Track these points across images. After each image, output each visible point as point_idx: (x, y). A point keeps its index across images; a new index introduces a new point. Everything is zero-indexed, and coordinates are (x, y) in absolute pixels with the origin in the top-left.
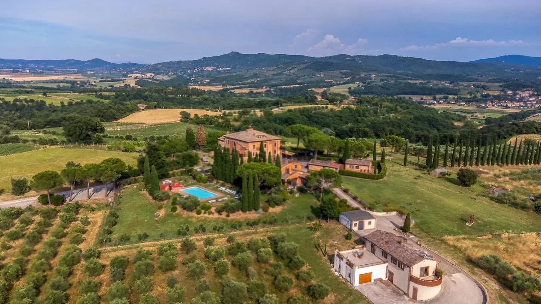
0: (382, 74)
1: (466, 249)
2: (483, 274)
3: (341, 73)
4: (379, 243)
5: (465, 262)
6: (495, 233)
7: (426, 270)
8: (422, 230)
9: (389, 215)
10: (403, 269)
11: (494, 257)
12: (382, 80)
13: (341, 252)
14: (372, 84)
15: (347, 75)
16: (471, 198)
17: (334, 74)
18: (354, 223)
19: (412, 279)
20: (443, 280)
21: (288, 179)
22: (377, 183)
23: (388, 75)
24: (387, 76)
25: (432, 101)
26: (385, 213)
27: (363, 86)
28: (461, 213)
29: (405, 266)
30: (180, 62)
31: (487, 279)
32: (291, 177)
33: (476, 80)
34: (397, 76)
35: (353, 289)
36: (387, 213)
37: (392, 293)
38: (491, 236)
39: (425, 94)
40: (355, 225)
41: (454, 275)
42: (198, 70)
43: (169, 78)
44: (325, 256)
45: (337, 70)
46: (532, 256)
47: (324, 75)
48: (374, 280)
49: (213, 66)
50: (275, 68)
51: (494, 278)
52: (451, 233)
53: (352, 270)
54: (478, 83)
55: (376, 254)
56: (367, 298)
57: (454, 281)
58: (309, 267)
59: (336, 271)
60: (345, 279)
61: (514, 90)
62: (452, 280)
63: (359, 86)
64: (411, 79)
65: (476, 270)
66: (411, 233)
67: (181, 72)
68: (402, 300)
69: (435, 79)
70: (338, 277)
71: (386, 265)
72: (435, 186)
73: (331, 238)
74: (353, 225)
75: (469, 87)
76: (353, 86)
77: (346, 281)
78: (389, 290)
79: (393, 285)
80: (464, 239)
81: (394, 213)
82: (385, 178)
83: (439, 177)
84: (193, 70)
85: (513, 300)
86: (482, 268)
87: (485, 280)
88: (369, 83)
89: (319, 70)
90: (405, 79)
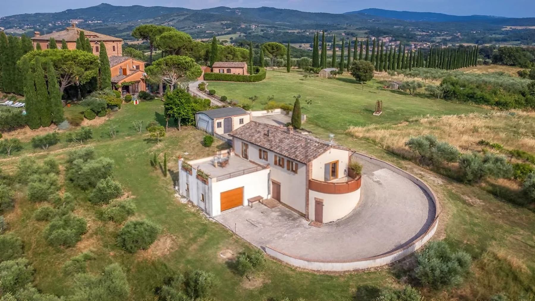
0: (262, 25)
1: (382, 139)
2: (415, 167)
3: (222, 24)
4: (254, 138)
5: (385, 155)
6: (411, 120)
7: (333, 168)
8: (317, 125)
9: (270, 114)
10: (295, 172)
11: (427, 139)
12: (262, 31)
13: (191, 163)
14: (253, 34)
15: (228, 26)
16: (370, 92)
17: (215, 26)
18: (217, 121)
19: (312, 185)
20: (363, 181)
21: (122, 81)
22: (254, 84)
23: (268, 25)
24: (267, 27)
25: (310, 48)
26: (265, 112)
27: (244, 36)
28: (364, 105)
29: (299, 164)
30: (37, 15)
31: (422, 173)
32: (127, 80)
33: (346, 29)
34: (276, 26)
35: (211, 222)
36: (268, 112)
37: (280, 218)
38: (407, 123)
39: (303, 43)
40: (219, 125)
41: (375, 173)
42: (62, 23)
43: (23, 32)
44: (165, 175)
45: (218, 21)
46: (465, 137)
47: (205, 27)
48: (249, 201)
49: (80, 18)
50: (152, 20)
51: (431, 170)
52: (356, 124)
53: (206, 186)
54: (347, 31)
55: (249, 159)
56: (235, 234)
57: (378, 182)
58: (133, 197)
59: (183, 197)
60: (197, 206)
61: (378, 37)
62: (376, 180)
63: (240, 36)
64: (289, 29)
65: (403, 162)
66: (302, 129)
67: (39, 26)
68: (298, 226)
69: (310, 28)
70: (185, 205)
71: (267, 171)
72: (326, 84)
73: (181, 148)
74: (216, 125)
75: (341, 34)
76: (234, 36)
77: (198, 210)
78: (275, 214)
79: (280, 206)
80: (376, 129)
81: (278, 111)
82: (264, 80)
83: (329, 78)
84: (55, 23)
85: (469, 197)
86: (410, 160)
87: (420, 174)
88: (250, 33)
89: (199, 22)
90: (284, 29)
